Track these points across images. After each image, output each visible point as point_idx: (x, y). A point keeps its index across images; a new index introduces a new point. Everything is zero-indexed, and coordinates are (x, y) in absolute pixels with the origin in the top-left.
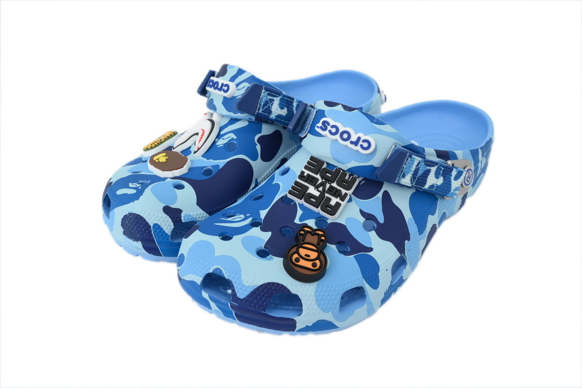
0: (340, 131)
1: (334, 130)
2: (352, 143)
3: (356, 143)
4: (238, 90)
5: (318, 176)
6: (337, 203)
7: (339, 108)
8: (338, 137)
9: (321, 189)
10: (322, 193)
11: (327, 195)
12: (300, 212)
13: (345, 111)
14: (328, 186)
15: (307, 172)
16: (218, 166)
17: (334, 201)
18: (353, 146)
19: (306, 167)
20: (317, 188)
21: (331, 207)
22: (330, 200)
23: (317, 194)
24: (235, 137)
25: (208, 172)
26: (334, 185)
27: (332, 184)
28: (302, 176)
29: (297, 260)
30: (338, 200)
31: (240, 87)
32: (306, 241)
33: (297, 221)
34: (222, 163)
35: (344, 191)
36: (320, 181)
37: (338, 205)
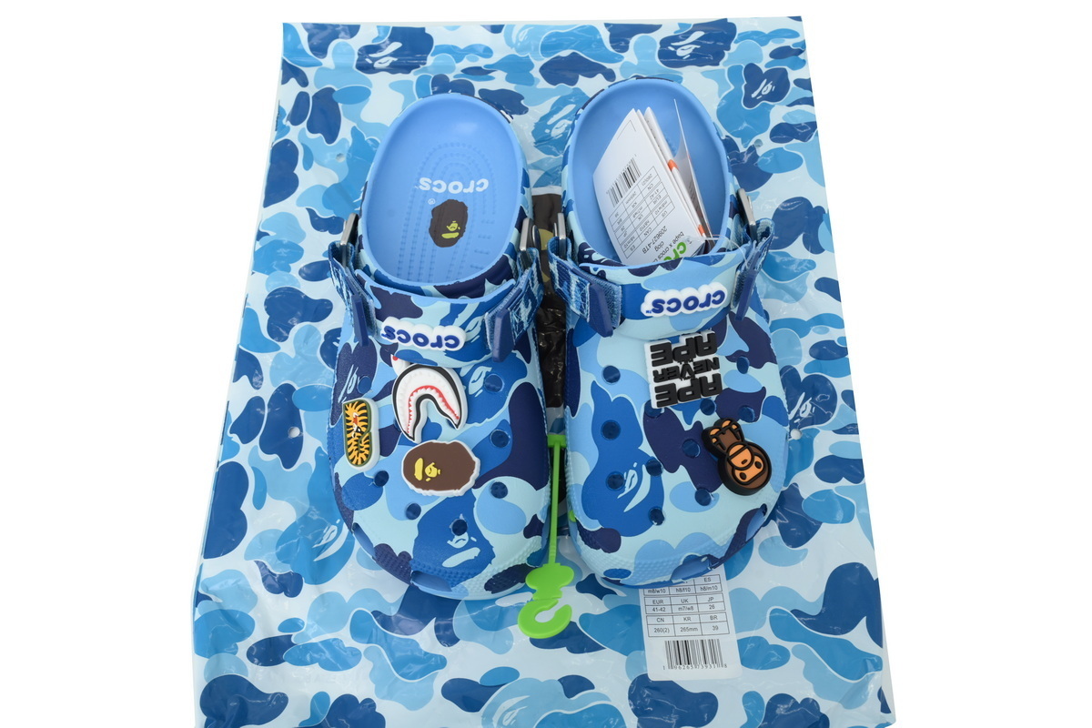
0: (682, 302)
1: (673, 305)
2: (702, 306)
3: (707, 303)
4: (469, 331)
5: (675, 364)
6: (714, 376)
7: (660, 271)
8: (682, 309)
9: (687, 375)
10: (693, 379)
11: (698, 376)
12: (679, 415)
13: (669, 272)
14: (691, 364)
15: (659, 369)
16: (504, 421)
17: (709, 375)
18: (706, 308)
19: (655, 364)
20: (682, 376)
21: (711, 385)
22: (705, 378)
23: (686, 383)
24: (489, 369)
25: (498, 438)
26: (698, 359)
27: (695, 360)
28: (657, 378)
29: (743, 476)
30: (713, 372)
31: (470, 326)
32: (727, 446)
33: (687, 427)
34: (503, 413)
35: (710, 357)
36: (680, 366)
37: (717, 378)
